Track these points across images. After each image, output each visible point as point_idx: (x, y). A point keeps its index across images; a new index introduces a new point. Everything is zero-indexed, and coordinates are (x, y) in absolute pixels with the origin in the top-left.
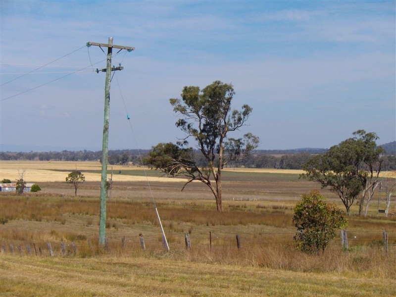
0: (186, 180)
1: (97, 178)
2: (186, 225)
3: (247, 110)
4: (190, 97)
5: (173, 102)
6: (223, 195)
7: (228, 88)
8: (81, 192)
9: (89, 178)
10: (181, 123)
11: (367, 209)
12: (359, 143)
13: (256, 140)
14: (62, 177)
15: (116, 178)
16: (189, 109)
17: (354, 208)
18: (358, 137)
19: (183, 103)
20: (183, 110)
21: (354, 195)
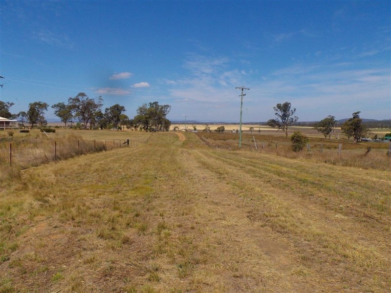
0: (277, 129)
1: (258, 129)
2: (276, 142)
3: (295, 110)
4: (279, 106)
5: (274, 108)
6: (288, 134)
7: (290, 103)
8: (253, 133)
9: (255, 129)
10: (276, 114)
11: (332, 138)
12: (329, 119)
13: (297, 118)
14: (248, 129)
15: (261, 129)
16: (279, 110)
17: (328, 137)
18: (329, 117)
19: (277, 108)
20: (277, 110)
21: (328, 134)
